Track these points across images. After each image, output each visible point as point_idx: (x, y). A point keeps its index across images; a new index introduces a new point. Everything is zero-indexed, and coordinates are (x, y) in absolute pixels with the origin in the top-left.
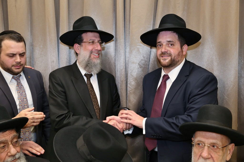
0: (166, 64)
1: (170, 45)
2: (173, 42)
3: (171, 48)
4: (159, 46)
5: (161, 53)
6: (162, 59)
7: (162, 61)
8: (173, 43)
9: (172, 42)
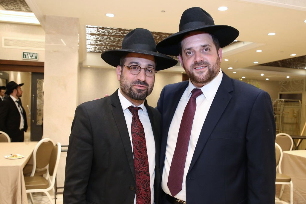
0: (205, 79)
1: (204, 50)
2: (209, 45)
3: (208, 55)
4: (188, 53)
5: (193, 63)
6: (196, 72)
7: (196, 75)
8: (209, 47)
9: (207, 47)
